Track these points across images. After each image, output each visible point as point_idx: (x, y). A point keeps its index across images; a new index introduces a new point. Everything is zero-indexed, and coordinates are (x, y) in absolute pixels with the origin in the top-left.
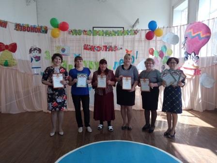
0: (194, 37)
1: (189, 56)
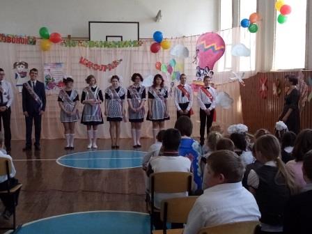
0: (207, 49)
1: (202, 71)
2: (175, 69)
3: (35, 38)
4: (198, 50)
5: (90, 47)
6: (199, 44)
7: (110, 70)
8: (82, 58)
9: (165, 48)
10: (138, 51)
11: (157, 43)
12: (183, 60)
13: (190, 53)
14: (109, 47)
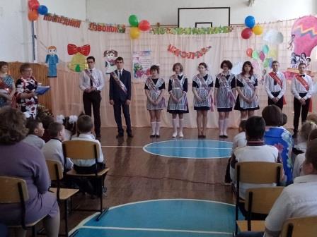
1: (298, 58)
2: (267, 56)
3: (124, 26)
4: (293, 35)
5: (178, 34)
6: (295, 29)
7: (198, 57)
8: (170, 45)
9: (258, 33)
10: (228, 37)
11: (249, 28)
12: (277, 46)
13: (285, 39)
14: (197, 33)
